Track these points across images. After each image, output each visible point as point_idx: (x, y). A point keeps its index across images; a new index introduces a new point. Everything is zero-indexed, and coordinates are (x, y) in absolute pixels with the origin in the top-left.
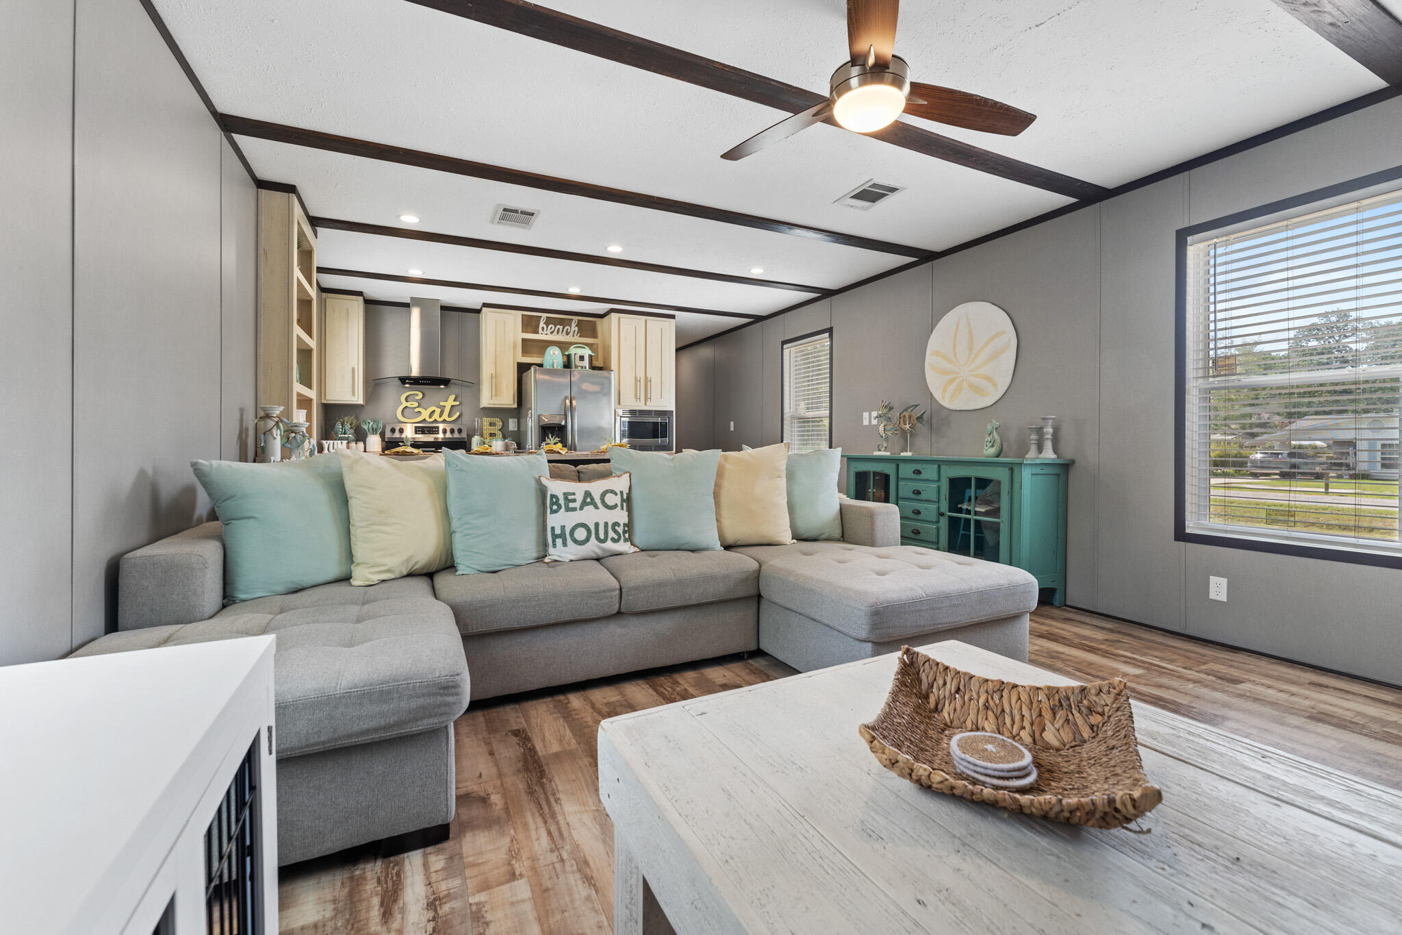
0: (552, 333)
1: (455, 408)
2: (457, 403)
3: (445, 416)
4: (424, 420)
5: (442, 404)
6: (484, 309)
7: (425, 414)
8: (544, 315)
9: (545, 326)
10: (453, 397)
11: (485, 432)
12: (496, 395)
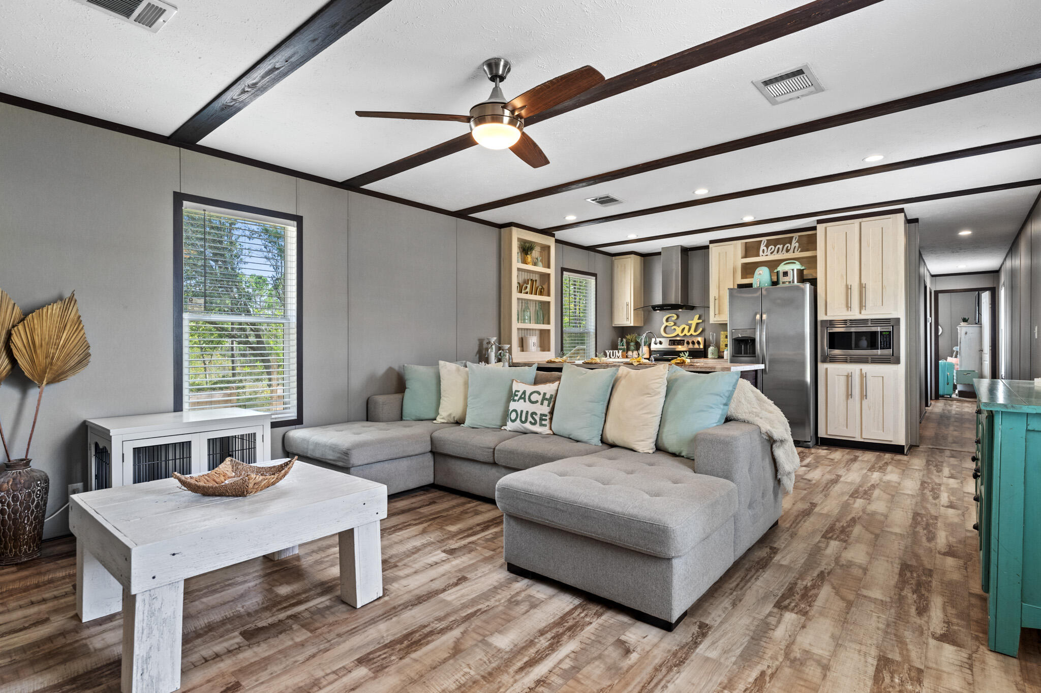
0: (772, 253)
1: (700, 325)
2: (701, 321)
3: (692, 332)
4: (678, 335)
5: (690, 322)
6: (711, 246)
7: (678, 331)
8: (764, 239)
9: (765, 248)
10: (697, 316)
11: (721, 343)
12: (719, 313)
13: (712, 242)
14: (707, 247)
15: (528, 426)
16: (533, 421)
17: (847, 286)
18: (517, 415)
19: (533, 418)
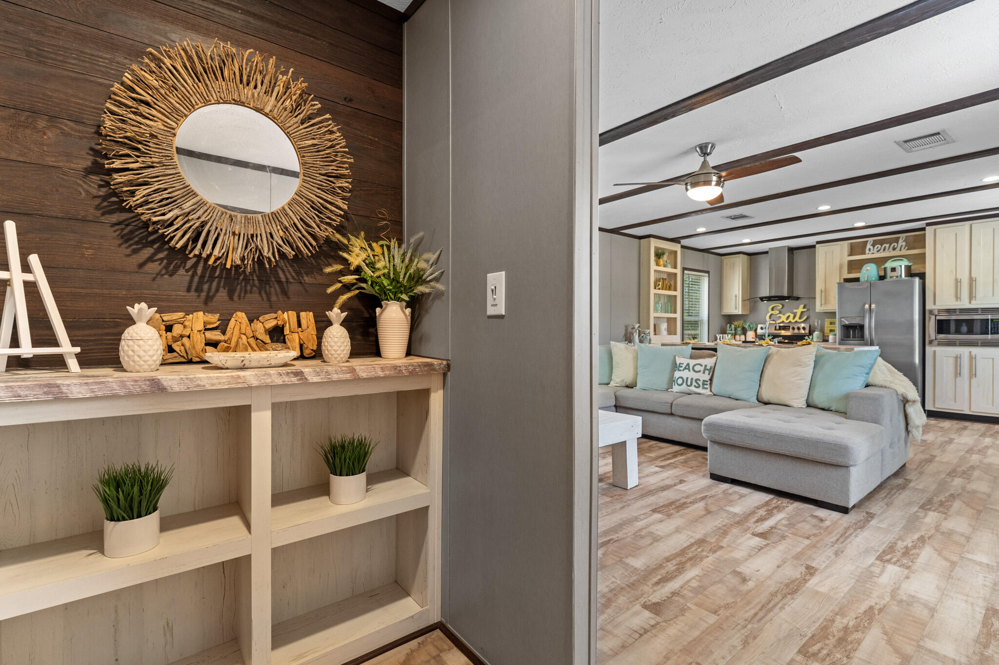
0: (878, 251)
1: (804, 313)
2: (805, 310)
3: (797, 319)
4: (783, 322)
5: (795, 311)
6: (817, 246)
7: (783, 318)
8: (871, 240)
9: (871, 247)
10: (802, 306)
11: (826, 329)
12: (825, 304)
13: (818, 243)
14: (813, 247)
15: (693, 388)
16: (697, 385)
17: (956, 280)
18: (683, 380)
19: (697, 383)
